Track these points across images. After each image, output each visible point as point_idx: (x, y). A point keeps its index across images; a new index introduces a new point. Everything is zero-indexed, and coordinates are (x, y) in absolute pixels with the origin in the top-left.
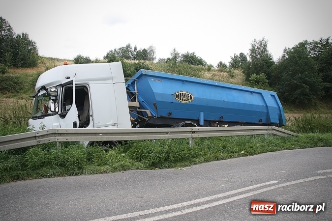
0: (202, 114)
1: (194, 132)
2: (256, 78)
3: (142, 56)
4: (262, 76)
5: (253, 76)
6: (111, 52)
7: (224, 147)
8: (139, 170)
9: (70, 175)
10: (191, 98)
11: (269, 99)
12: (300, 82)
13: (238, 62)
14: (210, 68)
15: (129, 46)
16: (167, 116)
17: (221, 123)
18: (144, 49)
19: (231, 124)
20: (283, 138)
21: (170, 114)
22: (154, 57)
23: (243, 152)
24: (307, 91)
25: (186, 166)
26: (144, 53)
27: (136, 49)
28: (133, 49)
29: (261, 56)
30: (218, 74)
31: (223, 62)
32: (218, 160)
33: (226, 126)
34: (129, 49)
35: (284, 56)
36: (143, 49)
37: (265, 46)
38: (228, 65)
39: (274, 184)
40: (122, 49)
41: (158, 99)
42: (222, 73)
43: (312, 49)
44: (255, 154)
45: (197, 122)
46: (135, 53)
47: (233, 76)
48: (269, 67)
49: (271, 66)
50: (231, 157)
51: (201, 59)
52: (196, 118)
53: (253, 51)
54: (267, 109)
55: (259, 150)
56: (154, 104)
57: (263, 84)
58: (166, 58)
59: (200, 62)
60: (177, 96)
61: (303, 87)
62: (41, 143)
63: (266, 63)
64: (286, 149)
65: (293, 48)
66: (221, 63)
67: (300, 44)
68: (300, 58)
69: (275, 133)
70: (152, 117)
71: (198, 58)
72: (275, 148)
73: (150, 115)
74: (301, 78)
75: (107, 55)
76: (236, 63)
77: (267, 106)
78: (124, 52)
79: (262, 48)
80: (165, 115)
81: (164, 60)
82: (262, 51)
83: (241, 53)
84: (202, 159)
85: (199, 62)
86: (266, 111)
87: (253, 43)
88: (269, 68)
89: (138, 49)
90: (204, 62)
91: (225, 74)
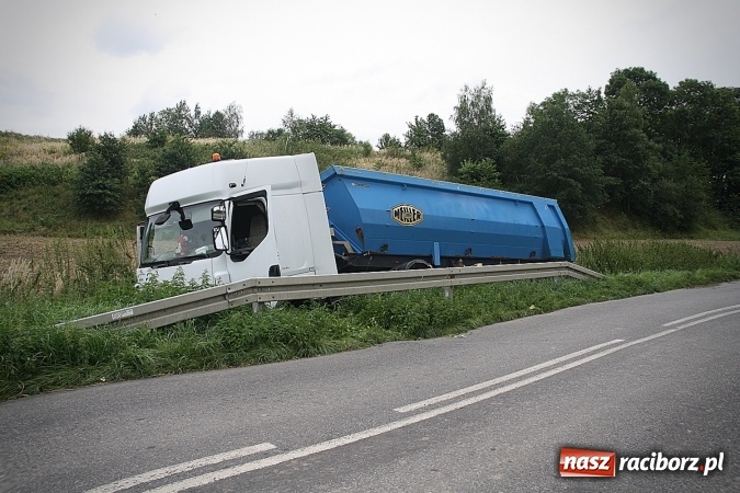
0: (436, 245)
1: (452, 276)
2: (473, 169)
3: (214, 128)
4: (487, 164)
5: (467, 165)
6: (144, 119)
7: (503, 300)
8: (399, 342)
9: (303, 356)
10: (419, 217)
11: (546, 212)
12: (564, 176)
13: (427, 133)
14: (367, 150)
15: (182, 106)
16: (379, 252)
17: (470, 261)
18: (217, 113)
19: (485, 261)
20: (584, 283)
21: (385, 247)
22: (239, 128)
23: (532, 307)
24: (579, 192)
25: (460, 332)
26: (217, 122)
27: (198, 113)
28: (193, 113)
29: (480, 122)
30: (386, 161)
31: (392, 136)
32: (502, 321)
33: (480, 265)
34: (183, 112)
35: (527, 122)
36: (213, 112)
37: (489, 100)
38: (403, 141)
39: (617, 344)
40: (168, 112)
41: (366, 220)
42: (395, 160)
43: (577, 108)
44: (552, 310)
45: (430, 259)
46: (196, 122)
47: (420, 166)
48: (498, 143)
49: (502, 142)
50: (519, 316)
51: (343, 131)
52: (426, 254)
53: (462, 110)
54: (544, 233)
55: (557, 303)
56: (358, 231)
57: (489, 180)
58: (266, 131)
59: (341, 137)
60: (397, 214)
61: (571, 186)
62: (235, 306)
63: (492, 136)
64: (594, 301)
65: (543, 104)
66: (387, 137)
67: (555, 96)
68: (561, 125)
69: (572, 273)
70: (355, 254)
71: (337, 128)
72: (578, 299)
73: (350, 251)
74: (565, 167)
75: (135, 127)
76: (420, 136)
77: (543, 226)
78: (173, 120)
79: (481, 104)
80: (376, 249)
81: (262, 134)
82: (482, 111)
83: (432, 115)
84: (479, 320)
85: (338, 136)
86: (541, 236)
87: (462, 93)
88: (498, 147)
89: (204, 113)
90: (349, 135)
91: (403, 161)
